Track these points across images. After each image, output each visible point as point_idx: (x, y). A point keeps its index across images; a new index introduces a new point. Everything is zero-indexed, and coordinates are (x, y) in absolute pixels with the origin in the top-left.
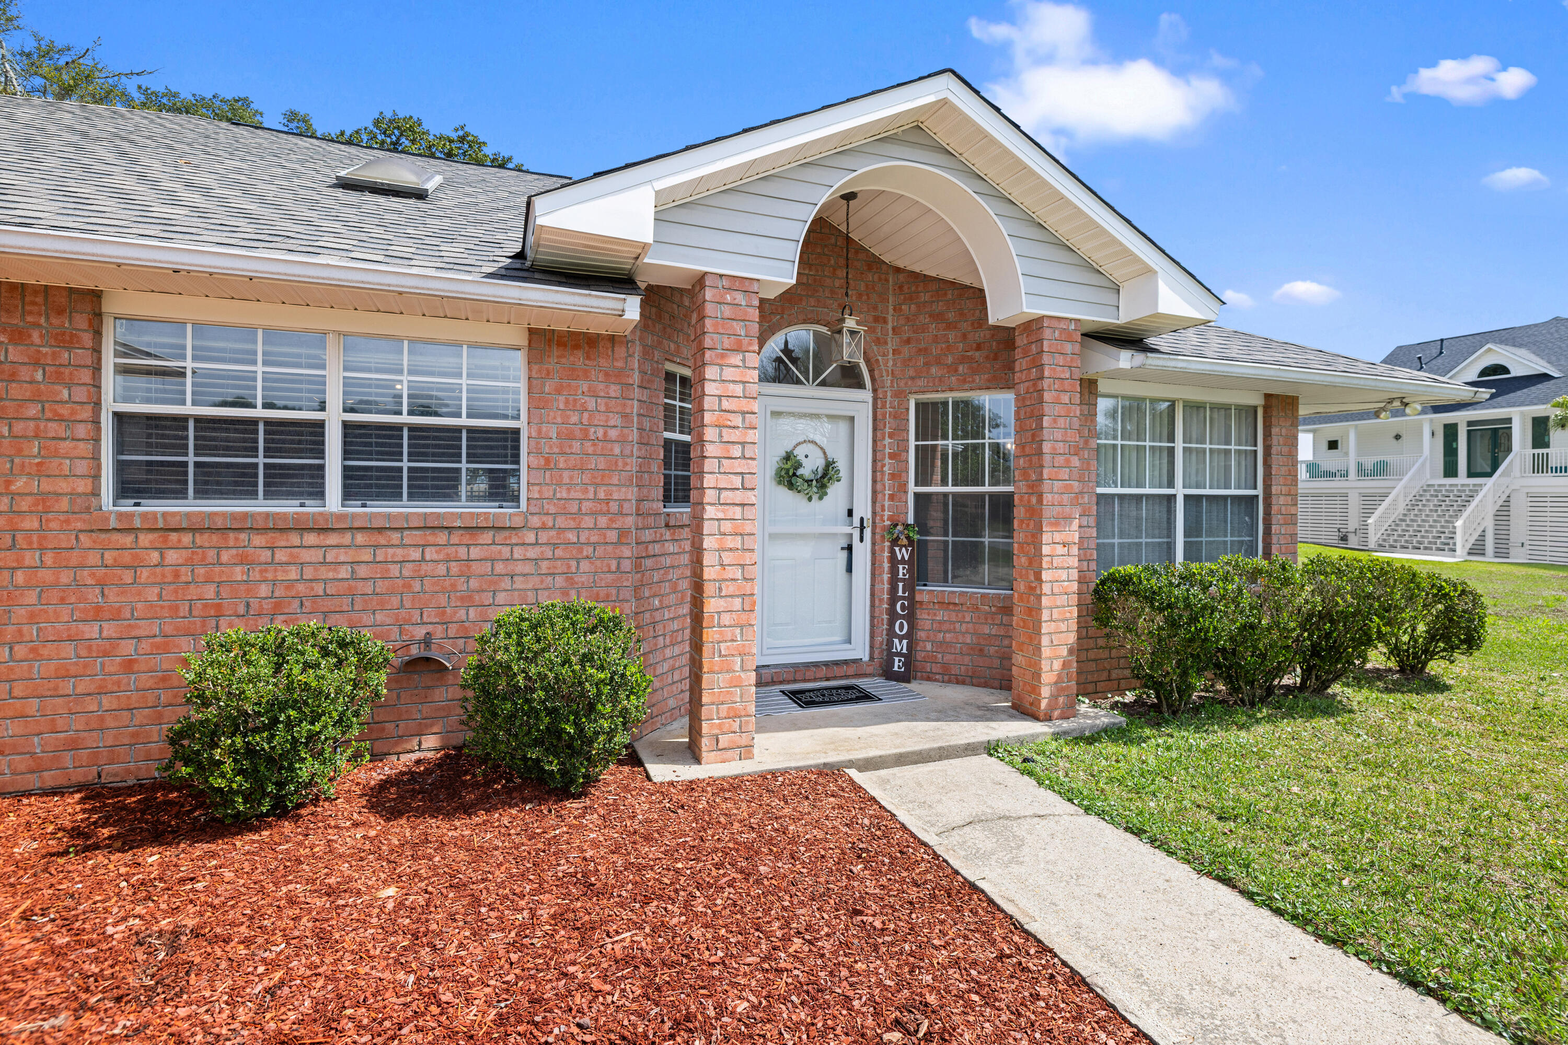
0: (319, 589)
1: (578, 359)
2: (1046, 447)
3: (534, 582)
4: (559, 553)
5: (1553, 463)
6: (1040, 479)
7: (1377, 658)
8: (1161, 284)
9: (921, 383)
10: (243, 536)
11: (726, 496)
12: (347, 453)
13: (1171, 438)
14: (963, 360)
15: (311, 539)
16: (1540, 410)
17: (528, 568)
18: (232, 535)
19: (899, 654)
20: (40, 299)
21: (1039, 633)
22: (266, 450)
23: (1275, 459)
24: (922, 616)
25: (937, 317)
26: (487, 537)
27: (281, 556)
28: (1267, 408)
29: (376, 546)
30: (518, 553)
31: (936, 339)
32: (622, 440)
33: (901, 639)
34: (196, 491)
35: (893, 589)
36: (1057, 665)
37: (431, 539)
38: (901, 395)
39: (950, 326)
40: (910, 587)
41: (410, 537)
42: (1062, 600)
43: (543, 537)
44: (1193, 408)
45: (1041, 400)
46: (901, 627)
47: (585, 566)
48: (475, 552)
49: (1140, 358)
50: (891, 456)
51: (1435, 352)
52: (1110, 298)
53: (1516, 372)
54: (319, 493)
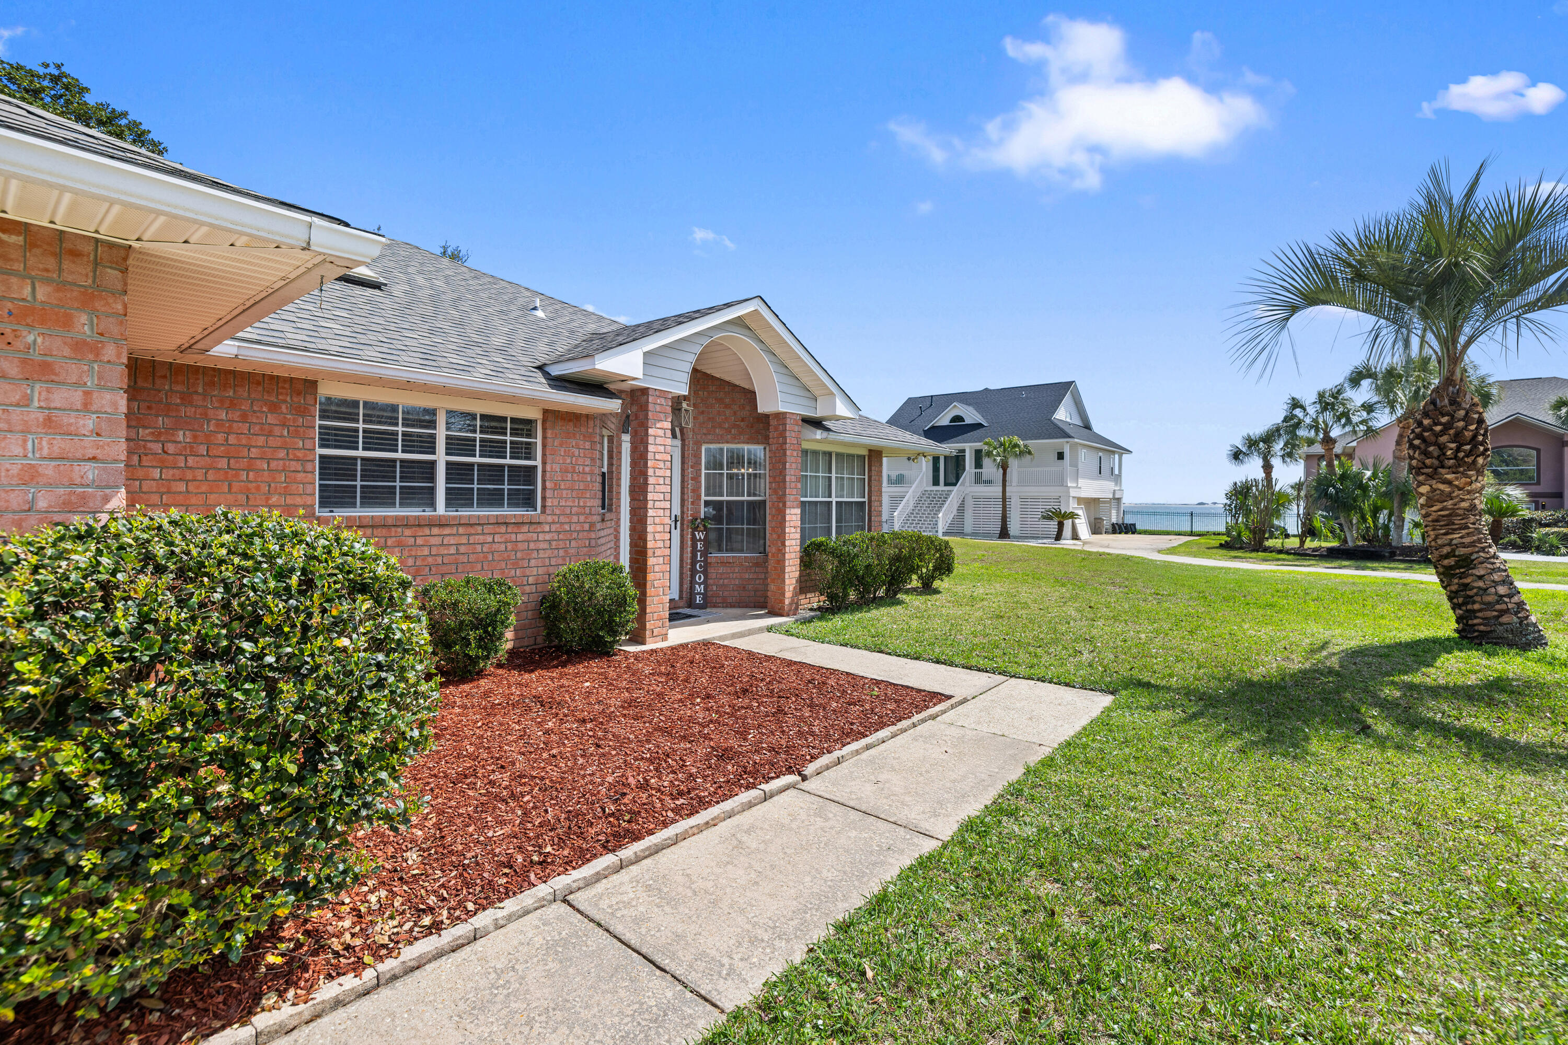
0: (439, 560)
1: (570, 427)
2: (788, 478)
3: (548, 553)
4: (561, 536)
5: (984, 478)
6: (785, 494)
7: (915, 582)
8: (838, 401)
9: (710, 437)
10: (399, 530)
11: (658, 504)
12: (448, 480)
13: (830, 472)
14: (735, 426)
15: (435, 531)
16: (978, 445)
17: (546, 546)
18: (393, 529)
19: (699, 594)
20: (287, 386)
21: (784, 572)
22: (401, 477)
23: (874, 483)
24: (711, 570)
25: (720, 401)
26: (525, 528)
27: (420, 541)
28: (870, 456)
29: (469, 535)
30: (541, 537)
31: (719, 413)
32: (592, 473)
33: (700, 584)
34: (362, 503)
35: (694, 556)
36: (791, 588)
37: (498, 530)
38: (698, 444)
39: (727, 406)
40: (705, 554)
41: (488, 529)
42: (793, 556)
43: (554, 528)
44: (838, 454)
45: (785, 454)
46: (699, 578)
47: (573, 544)
48: (520, 538)
49: (825, 434)
50: (692, 479)
51: (928, 403)
52: (812, 404)
53: (968, 421)
54: (432, 504)
